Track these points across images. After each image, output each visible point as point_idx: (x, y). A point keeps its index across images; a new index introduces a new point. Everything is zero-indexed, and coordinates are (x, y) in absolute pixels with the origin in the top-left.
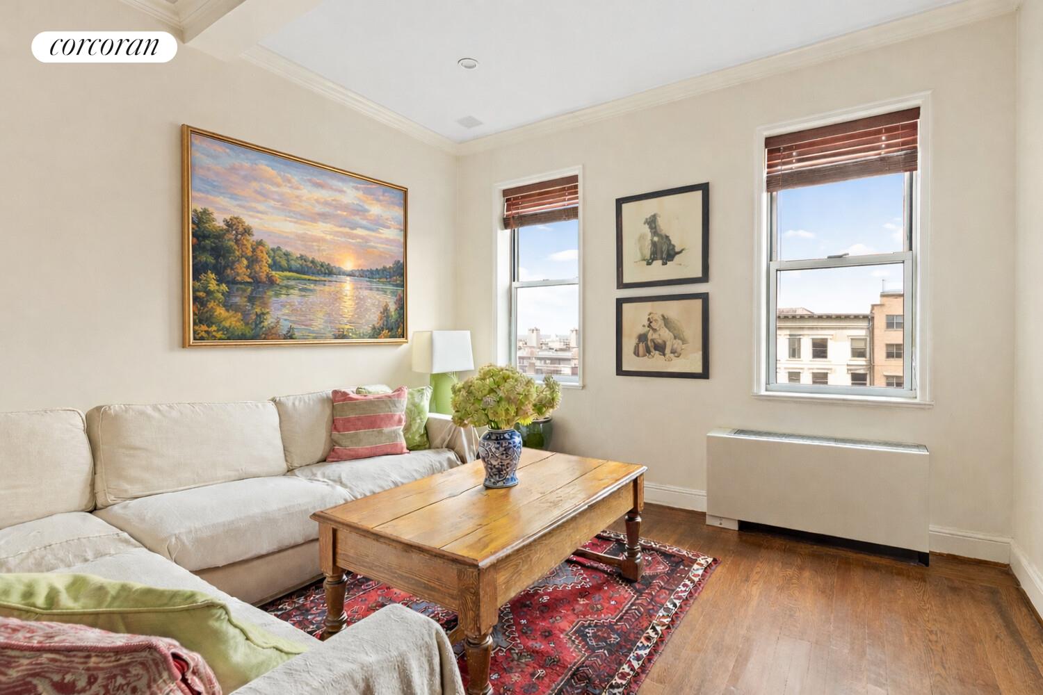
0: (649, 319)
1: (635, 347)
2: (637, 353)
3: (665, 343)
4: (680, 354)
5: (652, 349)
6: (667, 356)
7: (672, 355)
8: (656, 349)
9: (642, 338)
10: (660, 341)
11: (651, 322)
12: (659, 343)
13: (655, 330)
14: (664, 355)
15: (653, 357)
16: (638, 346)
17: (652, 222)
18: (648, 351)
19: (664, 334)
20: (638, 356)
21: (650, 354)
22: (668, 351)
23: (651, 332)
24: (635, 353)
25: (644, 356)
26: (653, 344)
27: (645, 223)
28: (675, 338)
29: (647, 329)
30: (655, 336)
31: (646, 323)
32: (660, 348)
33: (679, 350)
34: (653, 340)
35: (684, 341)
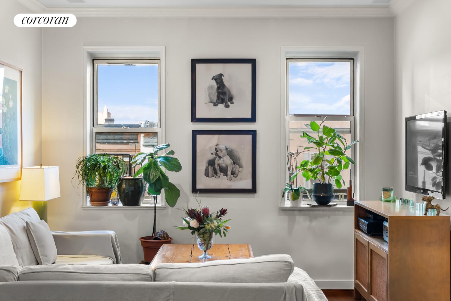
0: (216, 149)
1: (206, 170)
2: (207, 174)
3: (227, 166)
4: (238, 175)
5: (219, 172)
6: (229, 176)
7: (232, 176)
8: (221, 171)
9: (211, 163)
10: (224, 165)
11: (217, 151)
12: (222, 166)
13: (220, 157)
14: (227, 175)
15: (219, 177)
16: (208, 168)
17: (219, 79)
18: (215, 172)
19: (226, 161)
20: (208, 176)
21: (216, 175)
22: (229, 173)
23: (217, 158)
24: (205, 175)
25: (213, 176)
26: (219, 168)
27: (212, 79)
28: (234, 163)
29: (214, 156)
30: (220, 162)
31: (214, 151)
32: (224, 170)
33: (237, 172)
34: (219, 165)
35: (241, 166)
